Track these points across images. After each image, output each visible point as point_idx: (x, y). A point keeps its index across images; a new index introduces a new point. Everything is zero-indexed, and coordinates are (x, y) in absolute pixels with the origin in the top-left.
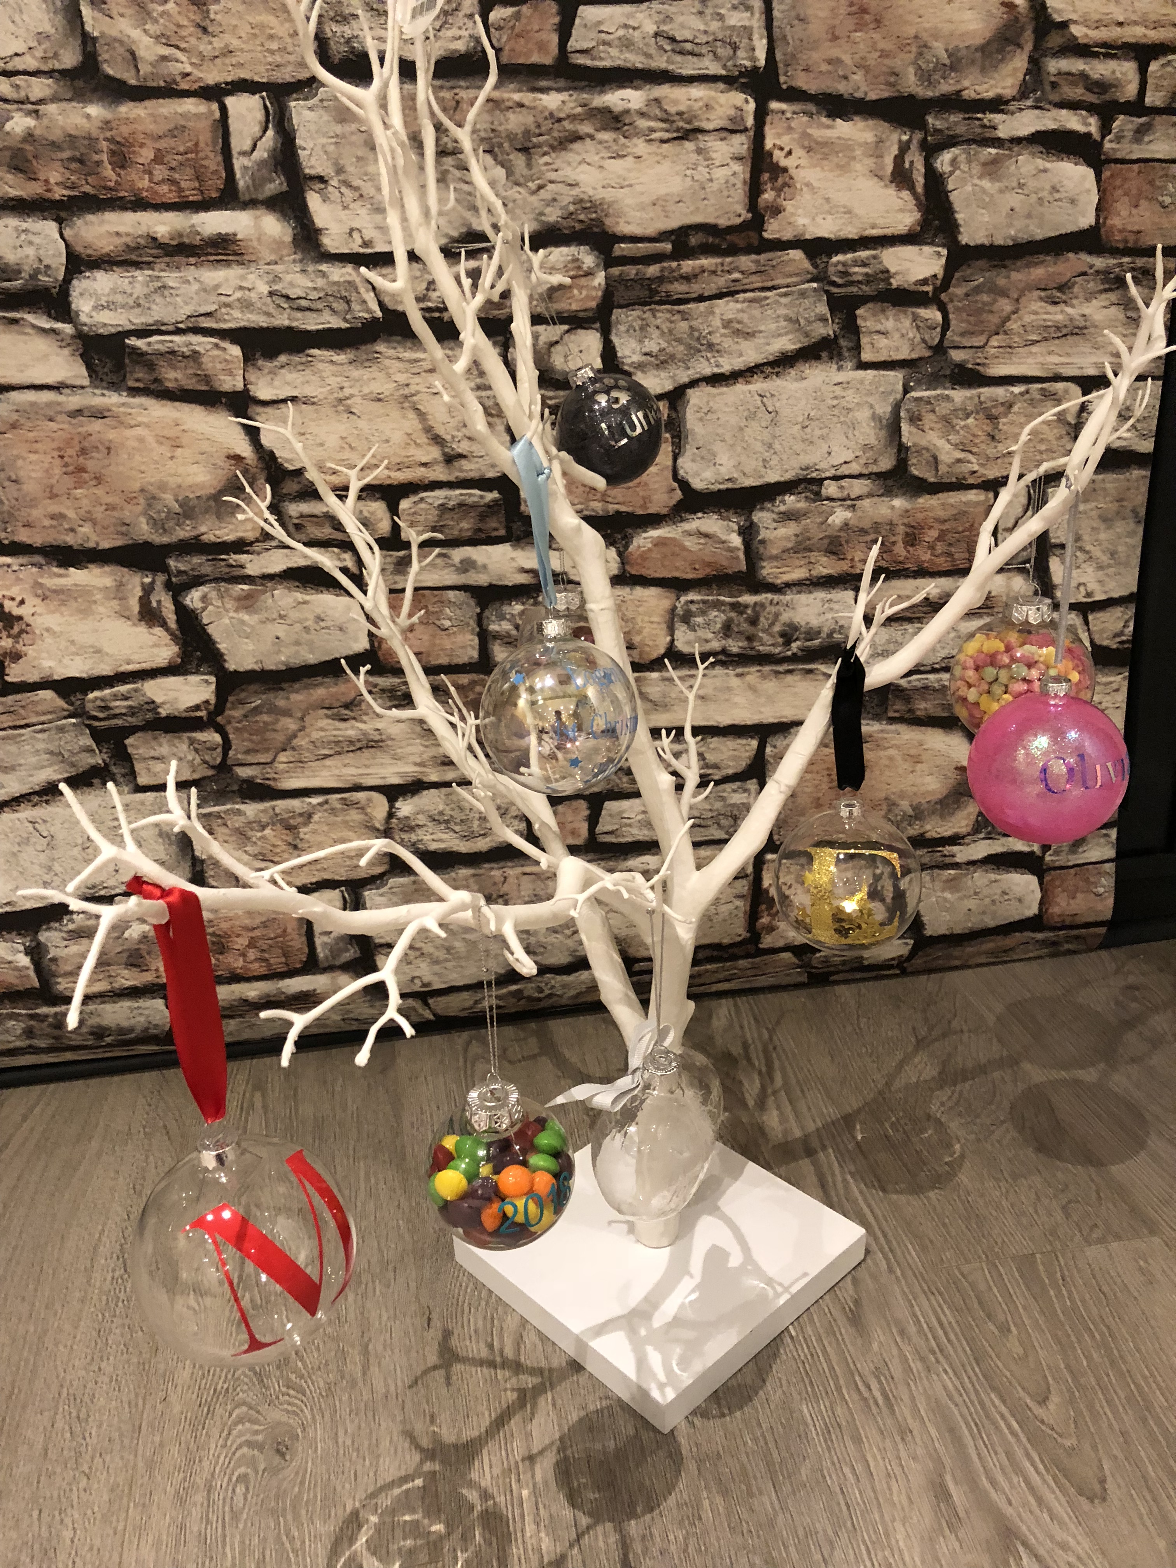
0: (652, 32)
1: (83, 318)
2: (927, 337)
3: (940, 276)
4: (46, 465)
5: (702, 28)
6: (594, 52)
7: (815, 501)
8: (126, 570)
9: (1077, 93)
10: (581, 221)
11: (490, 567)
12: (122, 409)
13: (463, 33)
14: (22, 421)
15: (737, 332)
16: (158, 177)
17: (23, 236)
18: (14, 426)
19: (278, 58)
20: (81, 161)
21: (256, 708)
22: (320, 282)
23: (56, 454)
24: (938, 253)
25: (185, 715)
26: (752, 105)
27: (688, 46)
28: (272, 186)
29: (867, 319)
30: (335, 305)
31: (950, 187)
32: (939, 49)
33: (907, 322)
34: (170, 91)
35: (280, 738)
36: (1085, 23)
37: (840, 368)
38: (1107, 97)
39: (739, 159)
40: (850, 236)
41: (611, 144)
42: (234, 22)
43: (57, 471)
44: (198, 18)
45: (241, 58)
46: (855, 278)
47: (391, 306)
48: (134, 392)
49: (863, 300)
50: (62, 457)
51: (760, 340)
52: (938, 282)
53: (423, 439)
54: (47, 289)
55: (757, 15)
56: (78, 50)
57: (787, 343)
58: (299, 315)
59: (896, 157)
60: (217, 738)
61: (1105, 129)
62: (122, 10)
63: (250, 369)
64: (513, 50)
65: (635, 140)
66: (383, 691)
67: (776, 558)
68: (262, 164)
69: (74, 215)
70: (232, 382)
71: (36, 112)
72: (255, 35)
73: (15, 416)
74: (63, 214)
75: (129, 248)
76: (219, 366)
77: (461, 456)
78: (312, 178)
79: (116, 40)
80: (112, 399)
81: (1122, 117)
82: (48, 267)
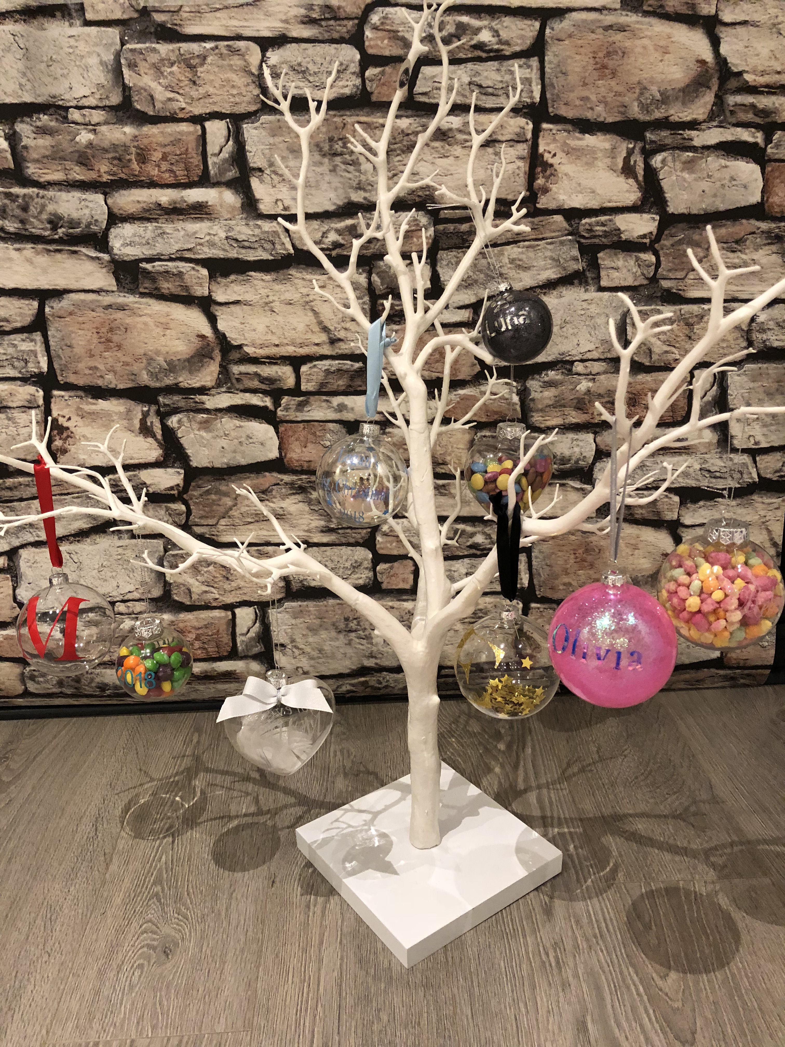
0: (467, 82)
1: (116, 251)
2: (645, 272)
3: (655, 233)
4: (89, 337)
5: (499, 79)
6: (431, 94)
7: (568, 375)
8: (133, 402)
9: (750, 117)
10: (419, 196)
11: (356, 409)
12: (136, 305)
13: (349, 83)
14: (76, 310)
15: (519, 267)
16: (164, 168)
17: (83, 203)
18: (71, 314)
19: (237, 100)
20: (120, 159)
21: (208, 491)
22: (257, 231)
23: (95, 331)
24: (653, 219)
25: (164, 492)
26: (531, 126)
27: (490, 90)
28: (230, 174)
29: (604, 259)
30: (265, 245)
31: (661, 177)
32: (654, 90)
33: (632, 262)
34: (173, 119)
35: (222, 509)
36: (754, 72)
37: (586, 291)
38: (768, 120)
39: (521, 158)
40: (594, 207)
41: (440, 149)
42: (212, 77)
43: (95, 341)
44: (190, 76)
45: (215, 99)
46: (597, 233)
47: (300, 247)
48: (143, 295)
49: (603, 247)
50: (98, 333)
51: (533, 272)
52: (653, 237)
53: (316, 329)
54: (95, 234)
55: (535, 71)
56: (120, 94)
57: (552, 274)
58: (243, 251)
59: (625, 158)
60: (183, 508)
61: (768, 140)
62: (146, 71)
63: (213, 283)
64: (379, 93)
65: (455, 147)
66: (286, 483)
67: (541, 410)
68: (225, 161)
69: (113, 190)
70: (201, 291)
71: (95, 130)
72: (224, 86)
73: (72, 308)
74: (107, 190)
75: (145, 210)
76: (194, 281)
77: (340, 340)
78: (254, 169)
79: (142, 88)
80: (130, 299)
81: (779, 132)
82: (96, 221)
